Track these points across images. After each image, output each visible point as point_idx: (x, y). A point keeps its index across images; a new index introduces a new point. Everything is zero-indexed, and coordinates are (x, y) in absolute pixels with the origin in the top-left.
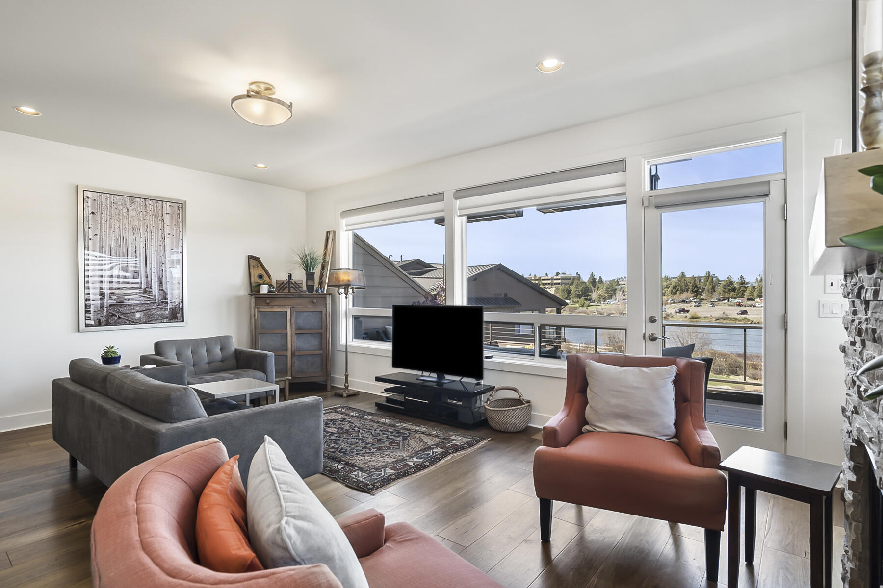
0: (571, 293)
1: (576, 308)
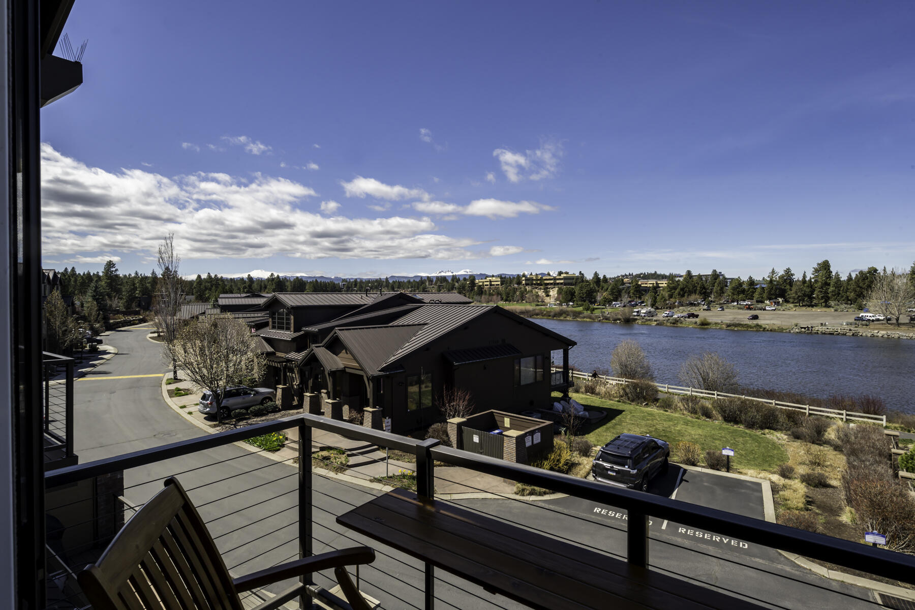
1: (580, 313)
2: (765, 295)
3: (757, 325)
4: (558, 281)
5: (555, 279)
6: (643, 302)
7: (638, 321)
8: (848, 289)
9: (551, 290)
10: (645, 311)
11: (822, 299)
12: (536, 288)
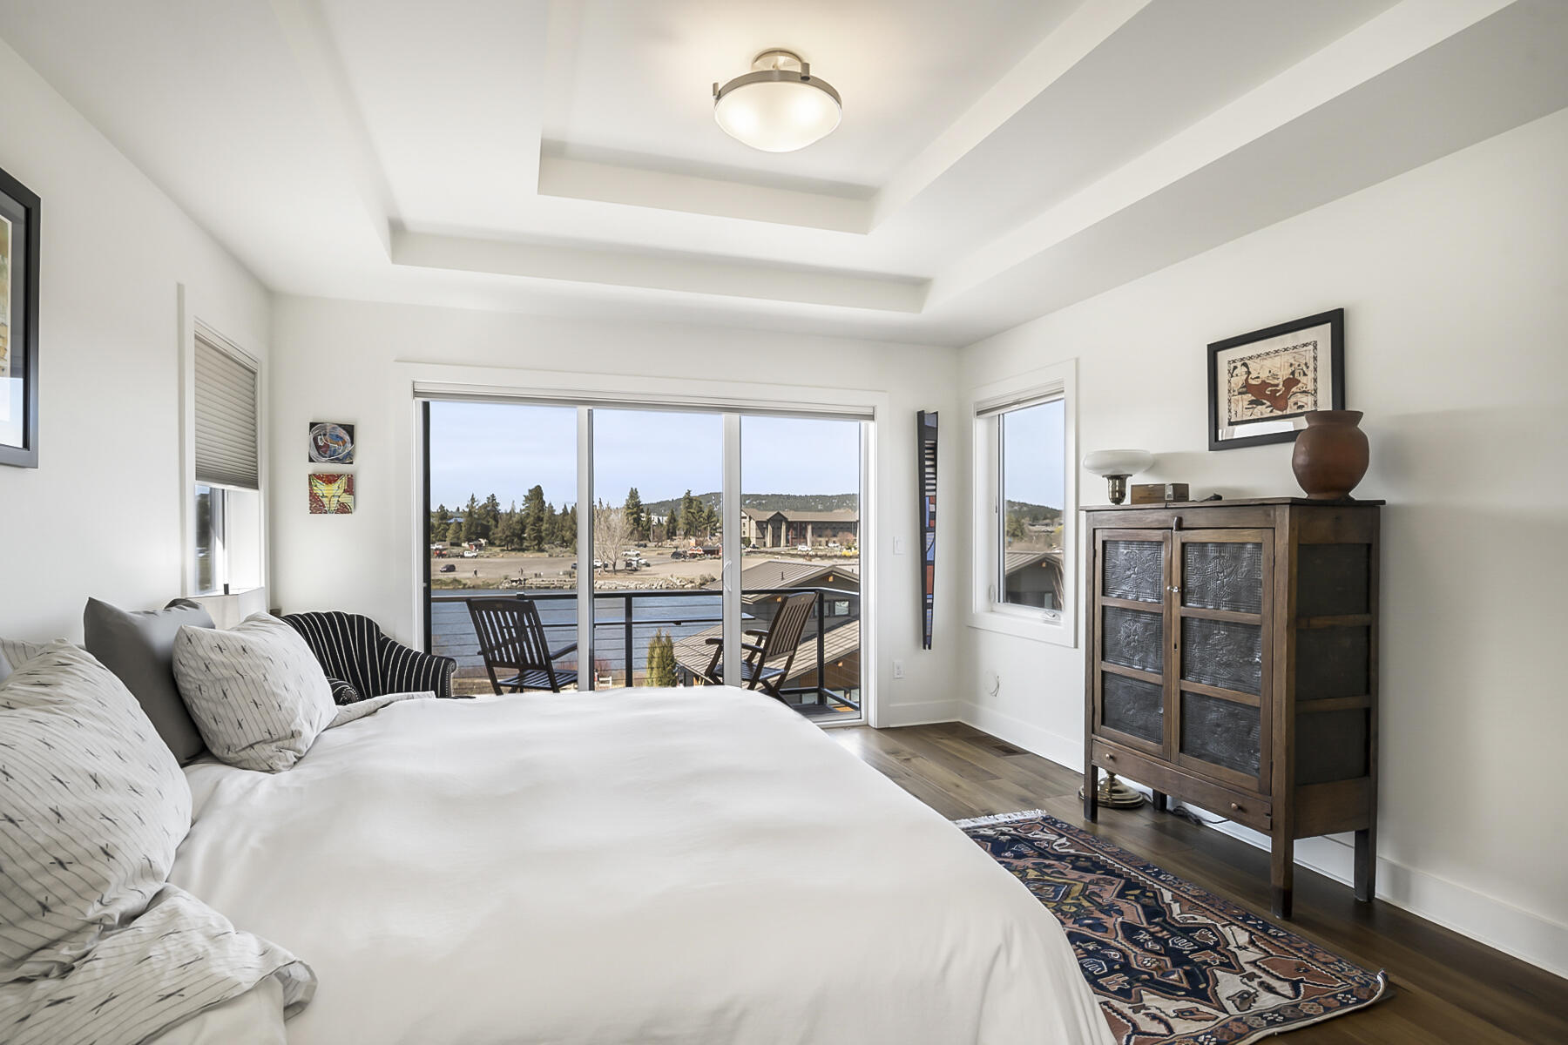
2: (462, 535)
3: (455, 581)
8: (563, 526)
11: (534, 540)
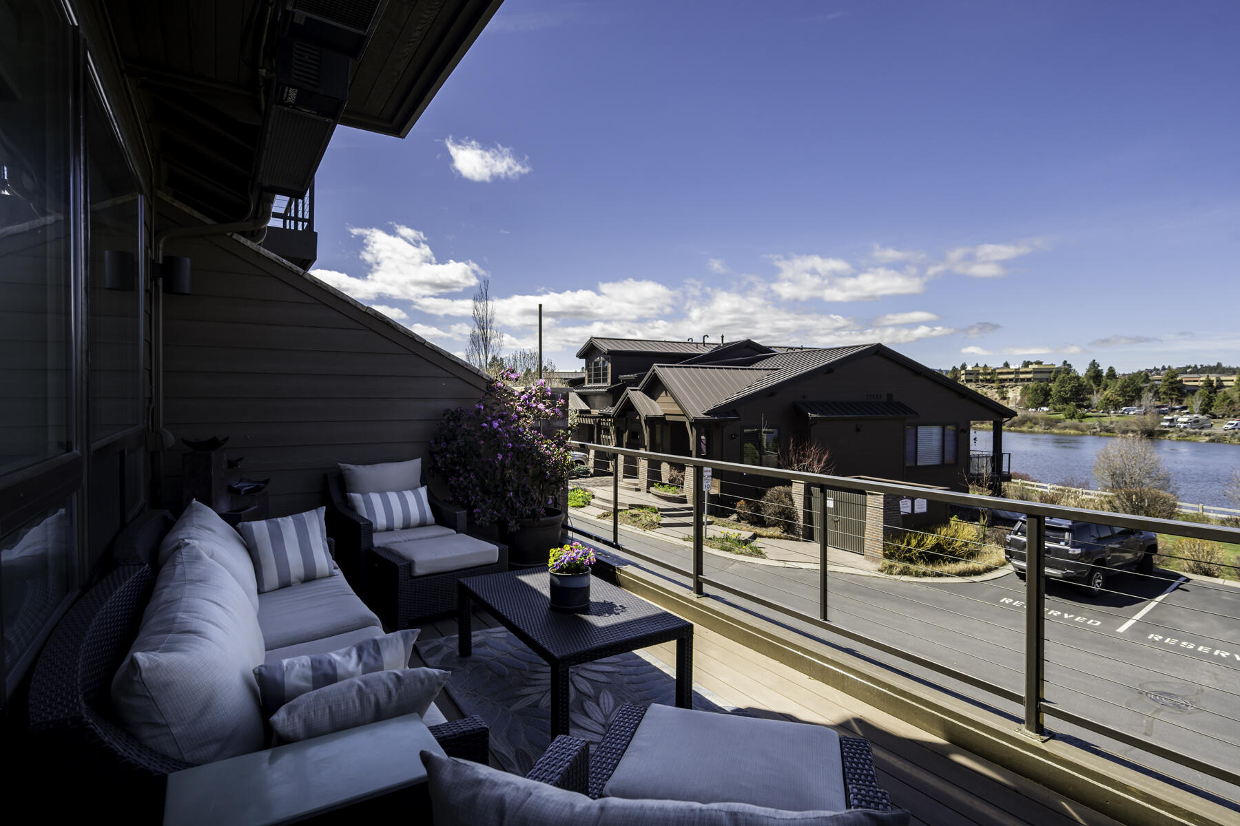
0: (1050, 395)
1: (1058, 421)
4: (1022, 376)
5: (1017, 372)
6: (1185, 408)
7: (1170, 435)
9: (1010, 390)
10: (1186, 420)
12: (984, 386)
